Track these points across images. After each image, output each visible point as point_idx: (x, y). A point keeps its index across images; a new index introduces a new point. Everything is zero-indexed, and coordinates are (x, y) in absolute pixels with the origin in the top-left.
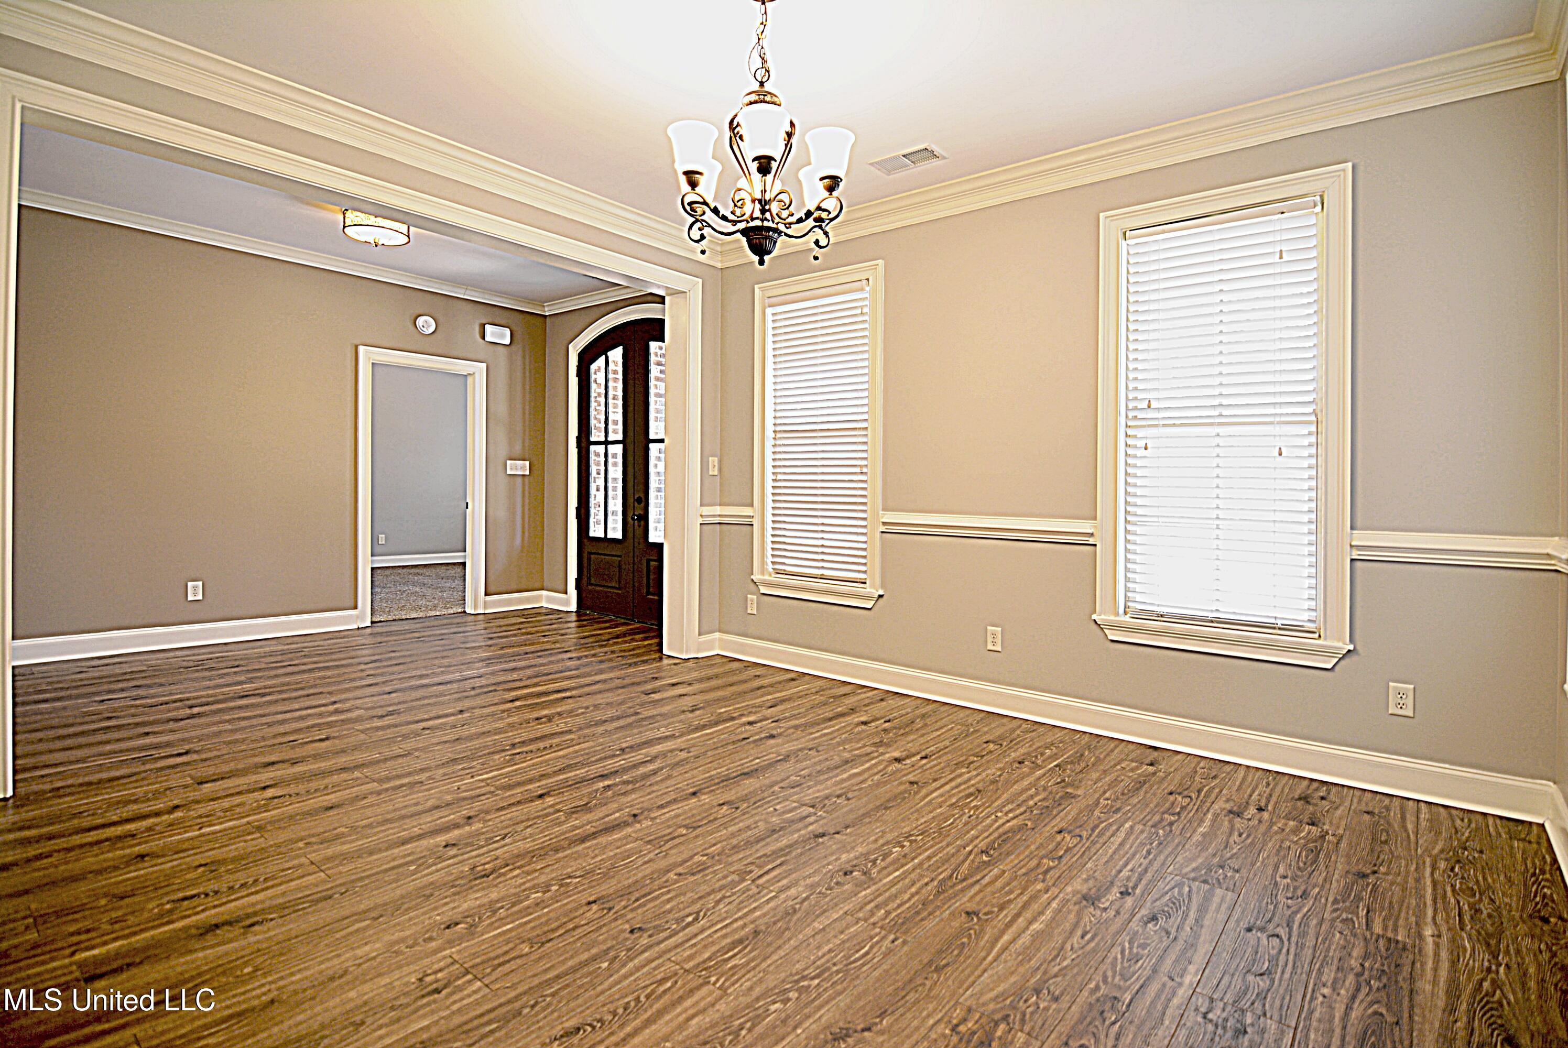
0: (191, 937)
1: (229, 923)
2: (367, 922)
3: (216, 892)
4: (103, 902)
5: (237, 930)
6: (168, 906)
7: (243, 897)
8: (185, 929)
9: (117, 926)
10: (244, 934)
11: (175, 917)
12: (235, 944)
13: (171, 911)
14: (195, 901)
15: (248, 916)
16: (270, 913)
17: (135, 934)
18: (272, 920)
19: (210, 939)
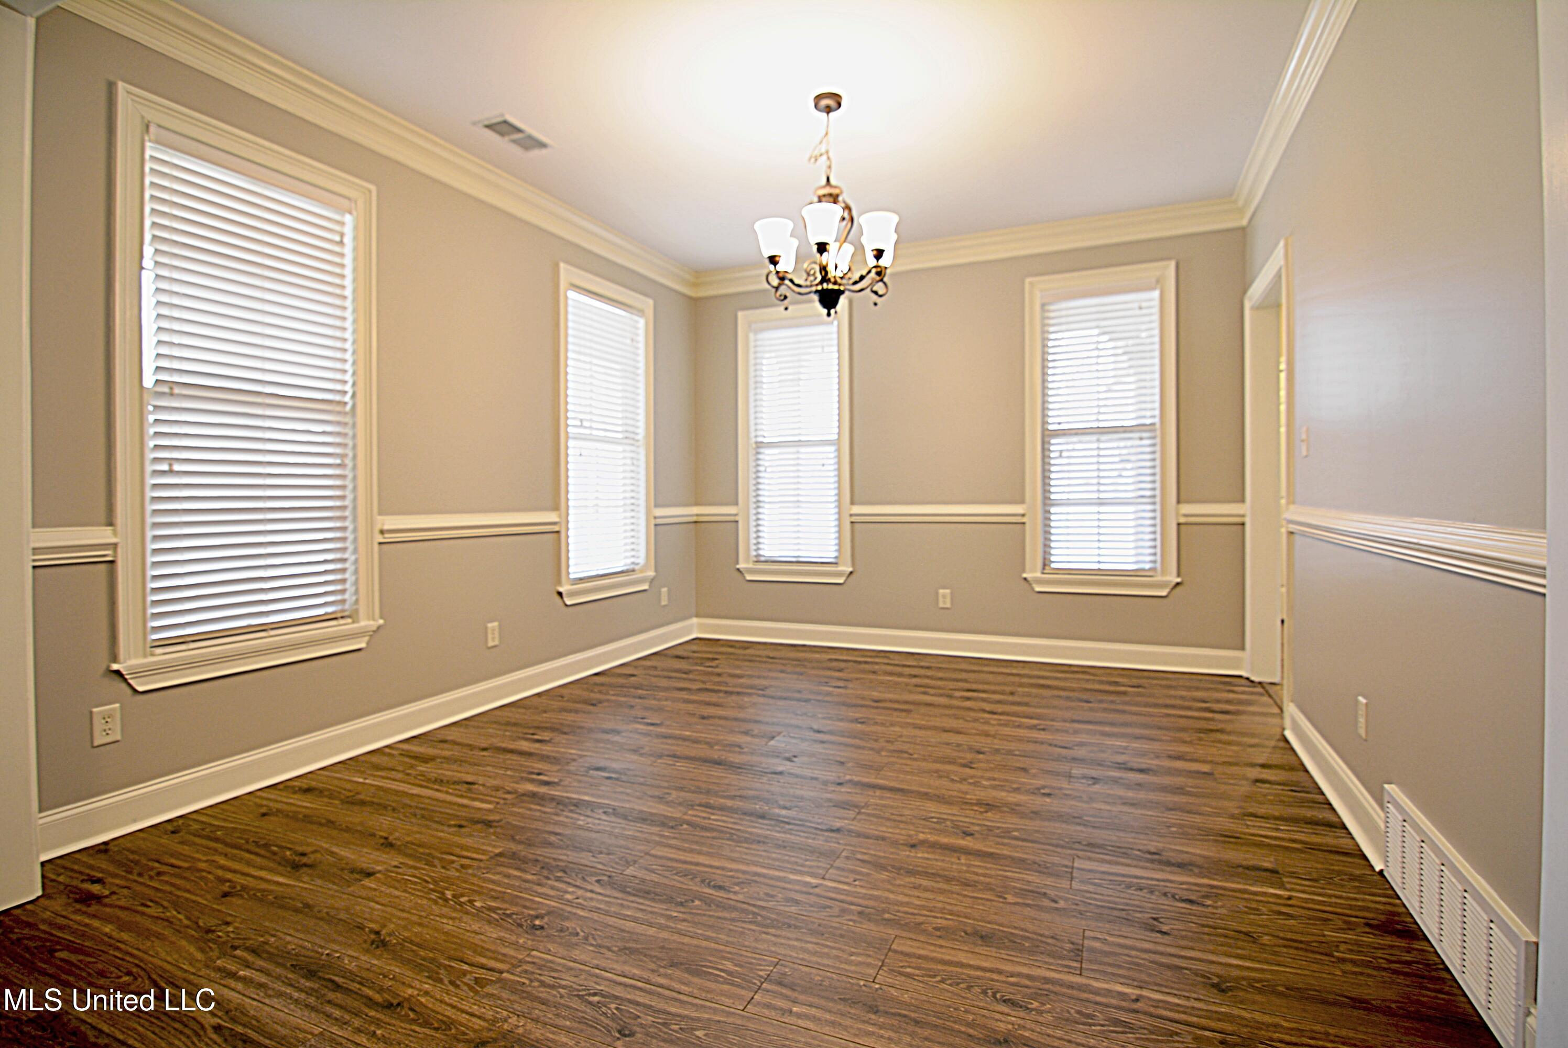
0: (1198, 866)
1: (1169, 863)
2: (1086, 818)
3: (1165, 894)
4: (1266, 939)
5: (1167, 855)
6: (1209, 902)
7: (1148, 879)
8: (1201, 875)
9: (1254, 905)
10: (1162, 850)
11: (1205, 889)
12: (1173, 847)
13: (1206, 897)
14: (1186, 895)
15: (1152, 861)
16: (1137, 855)
17: (1240, 891)
18: (1139, 850)
19: (1185, 858)
